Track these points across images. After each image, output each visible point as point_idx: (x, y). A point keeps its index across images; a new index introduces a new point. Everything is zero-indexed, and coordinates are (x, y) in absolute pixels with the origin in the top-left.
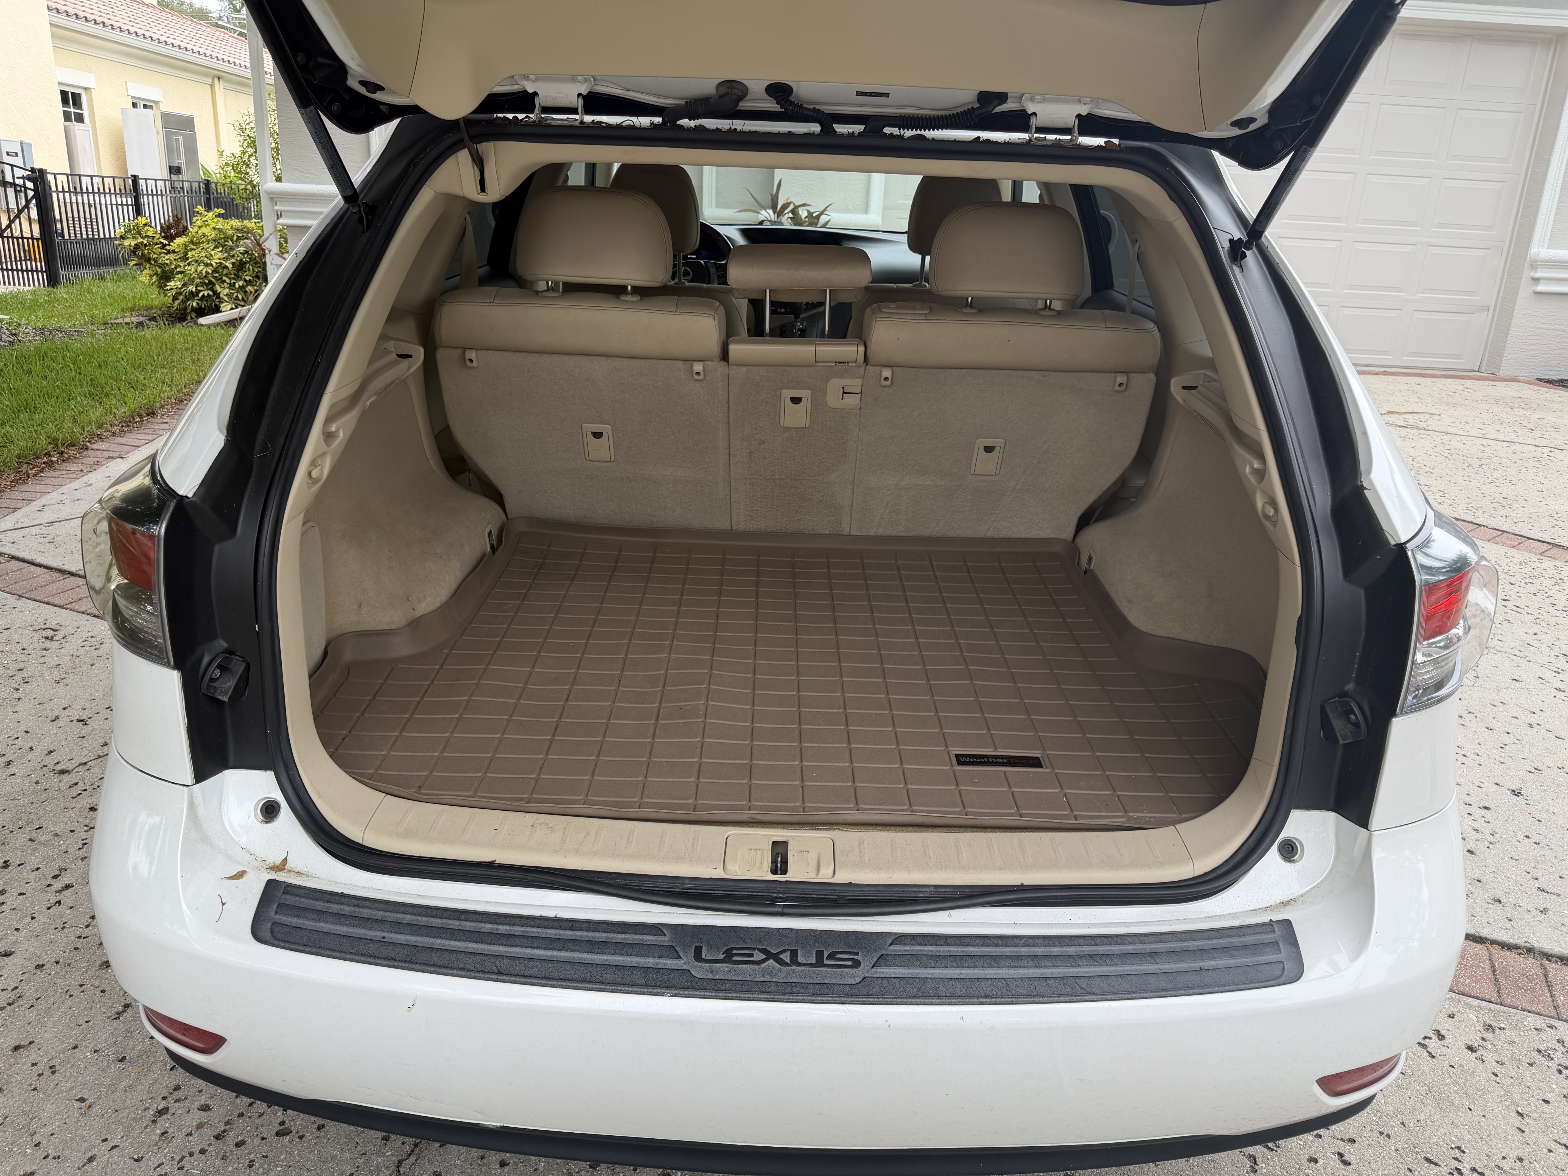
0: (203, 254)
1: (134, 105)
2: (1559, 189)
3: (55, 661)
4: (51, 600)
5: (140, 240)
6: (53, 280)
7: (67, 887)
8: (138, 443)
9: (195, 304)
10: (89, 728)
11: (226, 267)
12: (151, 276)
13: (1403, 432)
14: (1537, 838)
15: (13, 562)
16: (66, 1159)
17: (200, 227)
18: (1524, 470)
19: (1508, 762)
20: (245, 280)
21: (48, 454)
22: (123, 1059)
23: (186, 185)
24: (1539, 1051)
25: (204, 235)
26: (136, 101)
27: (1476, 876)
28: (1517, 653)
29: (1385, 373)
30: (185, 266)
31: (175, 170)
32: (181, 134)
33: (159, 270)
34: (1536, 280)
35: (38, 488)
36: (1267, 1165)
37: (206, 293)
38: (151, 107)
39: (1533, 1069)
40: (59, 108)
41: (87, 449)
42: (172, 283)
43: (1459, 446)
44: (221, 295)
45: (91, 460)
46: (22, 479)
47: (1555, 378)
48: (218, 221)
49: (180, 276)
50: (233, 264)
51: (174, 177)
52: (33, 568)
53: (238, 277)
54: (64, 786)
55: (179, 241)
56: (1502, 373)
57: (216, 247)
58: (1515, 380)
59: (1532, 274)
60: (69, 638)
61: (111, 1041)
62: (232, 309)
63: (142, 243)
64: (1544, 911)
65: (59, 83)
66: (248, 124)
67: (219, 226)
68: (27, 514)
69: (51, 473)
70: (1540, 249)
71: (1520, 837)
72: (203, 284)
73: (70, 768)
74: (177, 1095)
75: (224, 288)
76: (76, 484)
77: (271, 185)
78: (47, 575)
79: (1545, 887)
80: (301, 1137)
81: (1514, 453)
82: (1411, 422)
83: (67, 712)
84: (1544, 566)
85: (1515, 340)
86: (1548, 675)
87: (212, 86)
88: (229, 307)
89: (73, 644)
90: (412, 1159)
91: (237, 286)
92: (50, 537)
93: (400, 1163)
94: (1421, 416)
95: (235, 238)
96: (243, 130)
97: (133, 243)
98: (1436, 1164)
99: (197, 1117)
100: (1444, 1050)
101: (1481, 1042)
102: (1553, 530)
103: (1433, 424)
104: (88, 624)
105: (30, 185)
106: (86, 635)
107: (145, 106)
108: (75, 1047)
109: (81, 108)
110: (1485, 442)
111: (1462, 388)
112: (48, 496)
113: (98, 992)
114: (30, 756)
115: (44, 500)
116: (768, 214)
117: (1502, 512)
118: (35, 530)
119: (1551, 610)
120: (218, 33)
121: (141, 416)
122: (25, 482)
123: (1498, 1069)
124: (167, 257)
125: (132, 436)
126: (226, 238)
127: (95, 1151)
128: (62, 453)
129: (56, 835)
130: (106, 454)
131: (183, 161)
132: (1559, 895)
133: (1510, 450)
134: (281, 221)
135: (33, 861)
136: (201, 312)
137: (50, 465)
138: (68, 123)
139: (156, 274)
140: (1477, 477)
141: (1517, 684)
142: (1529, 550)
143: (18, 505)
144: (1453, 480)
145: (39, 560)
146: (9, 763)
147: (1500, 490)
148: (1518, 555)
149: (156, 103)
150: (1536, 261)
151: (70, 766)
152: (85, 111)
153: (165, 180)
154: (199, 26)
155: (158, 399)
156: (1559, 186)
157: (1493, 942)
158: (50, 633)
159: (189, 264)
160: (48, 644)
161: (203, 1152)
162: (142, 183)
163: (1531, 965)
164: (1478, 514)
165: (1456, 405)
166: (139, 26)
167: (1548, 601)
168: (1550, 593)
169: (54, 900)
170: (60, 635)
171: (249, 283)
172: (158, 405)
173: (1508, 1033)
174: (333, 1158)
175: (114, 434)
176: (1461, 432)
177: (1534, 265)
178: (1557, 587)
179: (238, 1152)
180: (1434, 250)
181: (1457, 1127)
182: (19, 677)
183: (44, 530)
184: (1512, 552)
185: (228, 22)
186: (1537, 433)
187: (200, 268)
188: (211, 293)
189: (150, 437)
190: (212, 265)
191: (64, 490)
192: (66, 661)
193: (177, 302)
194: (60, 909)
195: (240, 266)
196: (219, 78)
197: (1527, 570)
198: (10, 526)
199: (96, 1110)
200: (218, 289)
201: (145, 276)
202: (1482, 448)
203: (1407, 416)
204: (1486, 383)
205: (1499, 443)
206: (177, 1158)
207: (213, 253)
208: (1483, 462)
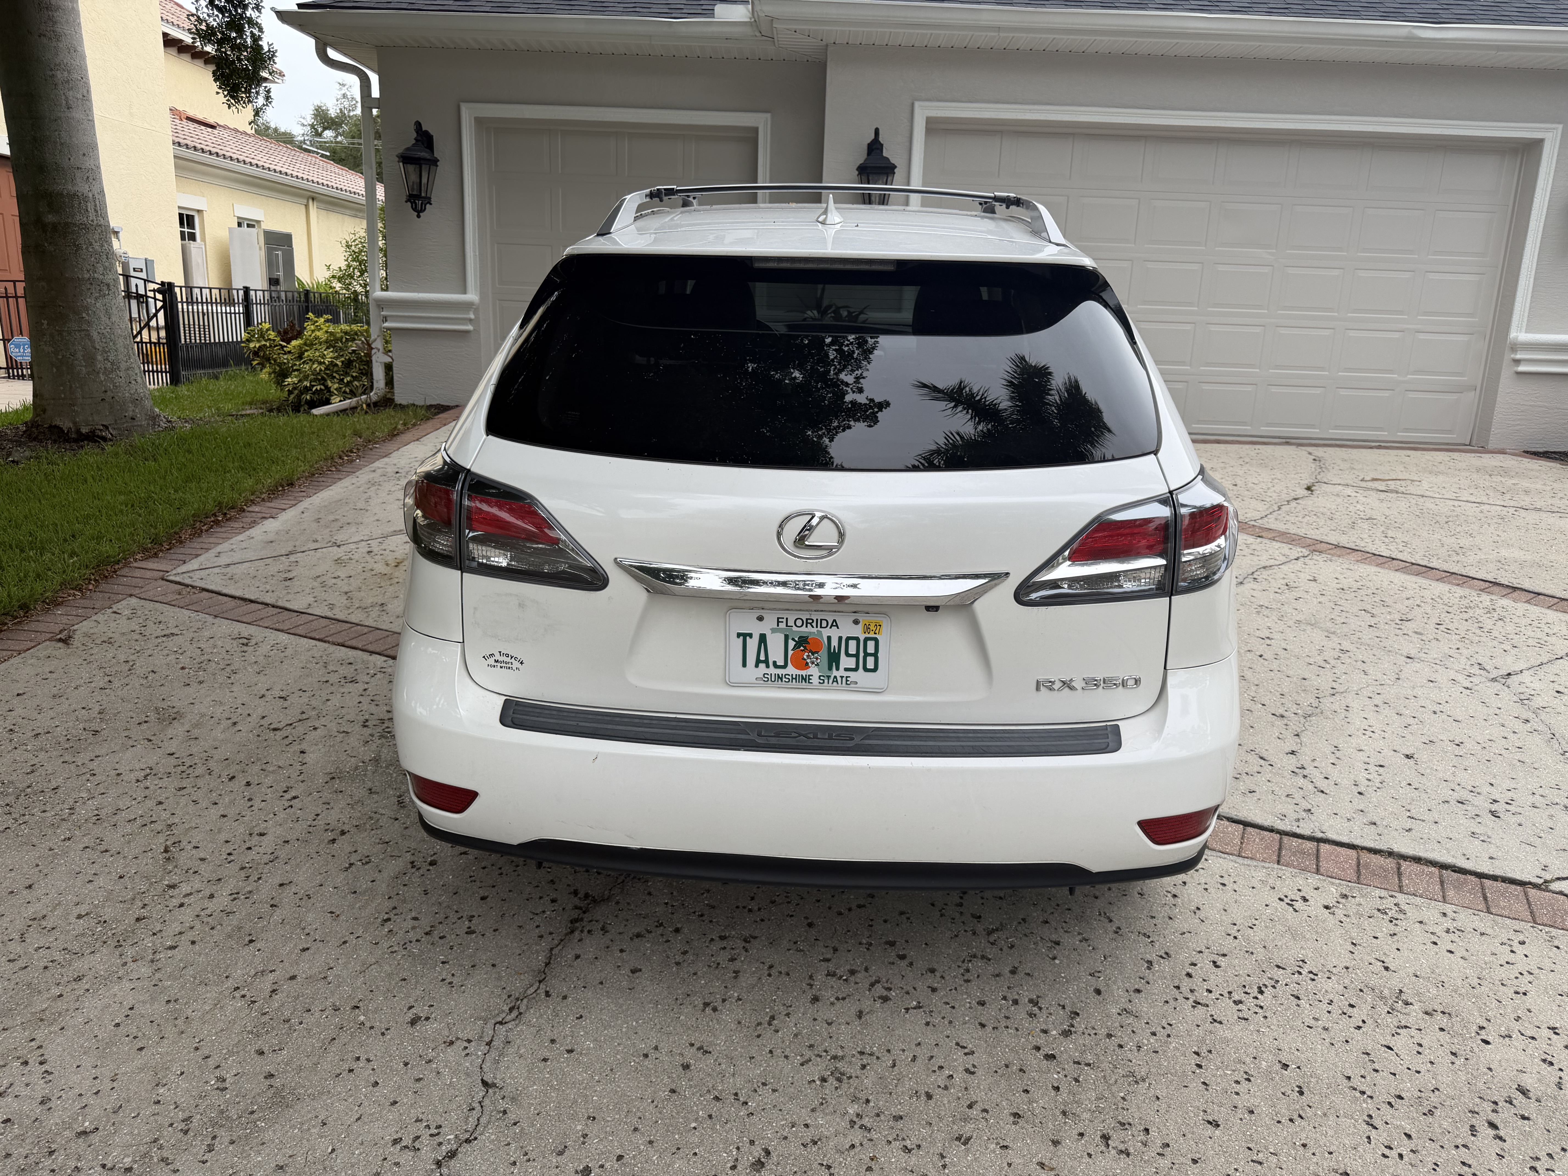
0: (317, 354)
1: (240, 225)
2: (1532, 280)
3: (253, 659)
4: (239, 618)
5: (263, 343)
6: (175, 380)
7: (295, 798)
8: (284, 507)
9: (308, 397)
10: (289, 702)
11: (336, 365)
12: (270, 374)
13: (1383, 495)
14: (1417, 786)
15: (205, 593)
16: (328, 942)
17: (313, 331)
18: (1486, 526)
19: (1409, 736)
20: (352, 376)
21: (215, 515)
22: (355, 892)
23: (283, 295)
24: (1379, 910)
25: (316, 338)
26: (240, 221)
27: (1361, 808)
28: (1438, 662)
29: (1379, 447)
30: (300, 365)
31: (274, 281)
32: (280, 249)
33: (278, 368)
34: (1517, 362)
35: (211, 540)
36: (1160, 966)
37: (318, 388)
38: (253, 226)
39: (1371, 920)
40: (177, 229)
41: (244, 511)
42: (289, 380)
43: (1432, 506)
44: (332, 389)
45: (249, 520)
46: (197, 533)
47: (1541, 450)
48: (329, 326)
49: (296, 373)
50: (342, 362)
51: (273, 288)
52: (220, 597)
53: (347, 374)
54: (278, 738)
55: (294, 343)
56: (1491, 446)
57: (328, 348)
58: (1502, 452)
59: (1512, 356)
60: (260, 644)
61: (345, 882)
62: (341, 401)
63: (265, 345)
64: (1409, 830)
65: (179, 207)
66: (354, 241)
67: (331, 329)
68: (207, 558)
69: (219, 530)
70: (1519, 333)
71: (1404, 784)
72: (315, 380)
73: (281, 727)
74: (394, 912)
75: (335, 383)
76: (240, 537)
77: (379, 294)
78: (232, 603)
79: (1414, 816)
80: (483, 935)
81: (1482, 512)
82: (1392, 487)
83: (269, 692)
84: (1481, 599)
85: (1501, 416)
86: (1460, 678)
87: (307, 206)
88: (338, 399)
89: (264, 649)
90: (560, 947)
91: (345, 381)
92: (229, 575)
93: (552, 949)
94: (1403, 483)
95: (344, 340)
96: (348, 246)
97: (257, 345)
98: (1283, 969)
99: (410, 923)
100: (1306, 908)
101: (1335, 904)
102: (1497, 572)
103: (1412, 489)
104: (273, 635)
105: (159, 296)
106: (272, 642)
107: (249, 226)
108: (321, 885)
109: (193, 228)
110: (1456, 503)
111: (1449, 459)
112: (220, 546)
113: (330, 856)
114: (249, 719)
115: (219, 548)
116: (813, 314)
117: (1455, 558)
118: (216, 570)
119: (1478, 632)
120: (310, 158)
121: (283, 486)
122: (200, 536)
123: (1344, 919)
124: (285, 357)
125: (278, 501)
126: (337, 340)
127: (347, 939)
128: (226, 514)
129: (280, 767)
130: (260, 515)
131: (281, 274)
132: (1423, 821)
133: (1478, 510)
134: (386, 325)
135: (268, 781)
136: (313, 404)
137: (217, 523)
138: (184, 242)
139: (274, 372)
140: (1441, 531)
141: (1431, 684)
142: (1470, 587)
143: (199, 553)
144: (1418, 533)
145: (225, 591)
146: (235, 724)
147: (1459, 541)
148: (1459, 591)
149: (258, 222)
150: (1515, 344)
151: (280, 726)
152: (197, 231)
153: (263, 291)
154: (293, 152)
155: (295, 473)
156: (1533, 277)
157: (1363, 848)
158: (245, 641)
159: (304, 363)
160: (245, 648)
161: (417, 941)
162: (252, 293)
163: (1390, 863)
164: (1434, 559)
165: (1437, 474)
166: (245, 155)
167: (1476, 625)
168: (1481, 619)
169: (287, 804)
170: (253, 642)
171: (355, 378)
172: (296, 478)
173: (1357, 899)
174: (506, 946)
175: (263, 500)
176: (1437, 496)
177: (1515, 347)
178: (1488, 615)
179: (442, 941)
180: (1422, 336)
181: (1304, 949)
182: (228, 669)
183: (223, 570)
184: (1455, 588)
185: (312, 145)
186: (1508, 496)
187: (315, 366)
188: (323, 387)
189: (293, 502)
190: (324, 363)
191: (233, 541)
192: (261, 659)
193: (292, 396)
194: (293, 810)
195: (348, 364)
196: (313, 199)
197: (1465, 602)
198: (196, 567)
199: (342, 917)
200: (330, 384)
201: (264, 375)
202: (1453, 508)
203: (1389, 482)
204: (1473, 455)
205: (1470, 504)
206: (402, 943)
207: (325, 353)
208: (1450, 519)
